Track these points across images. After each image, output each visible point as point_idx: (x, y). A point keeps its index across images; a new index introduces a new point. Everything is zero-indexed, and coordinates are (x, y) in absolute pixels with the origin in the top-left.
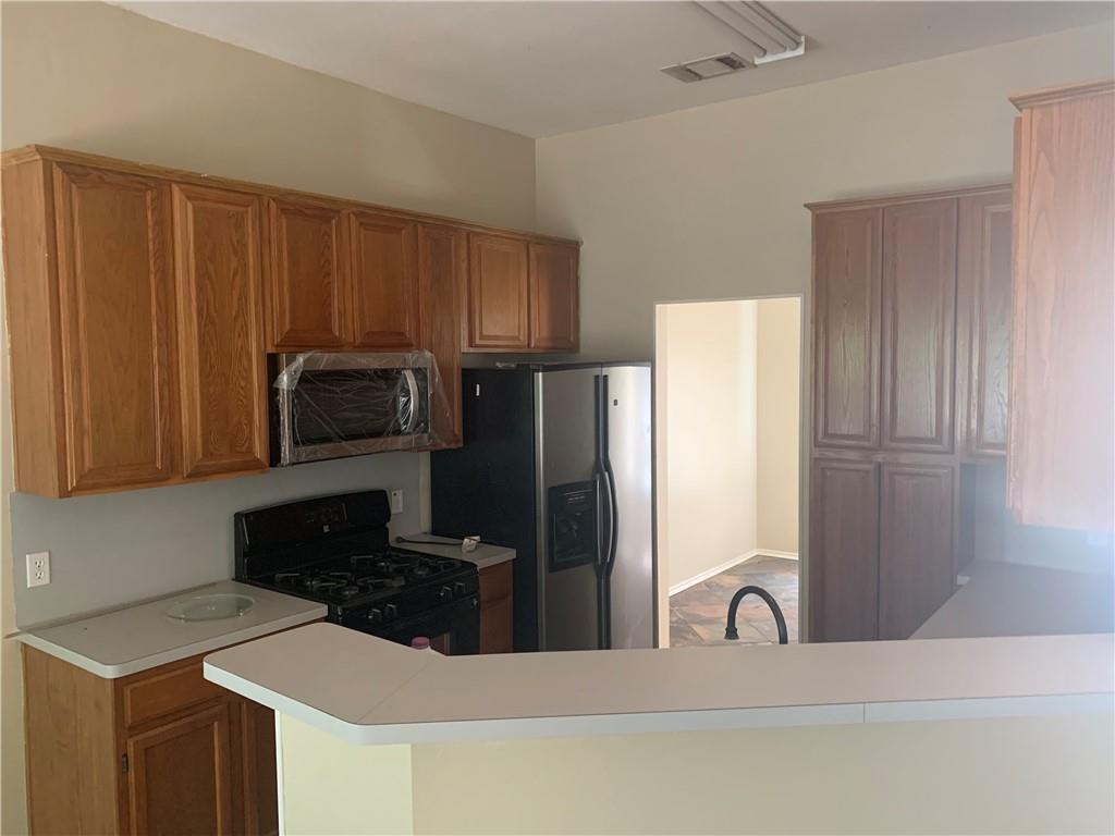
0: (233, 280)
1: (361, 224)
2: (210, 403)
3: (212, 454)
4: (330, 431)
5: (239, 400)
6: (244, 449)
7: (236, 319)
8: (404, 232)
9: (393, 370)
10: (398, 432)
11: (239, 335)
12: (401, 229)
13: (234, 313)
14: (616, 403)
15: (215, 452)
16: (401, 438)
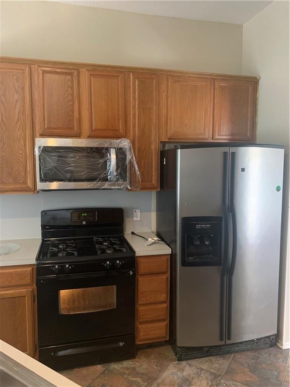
0: (16, 104)
1: (91, 75)
2: (3, 160)
3: (4, 183)
4: (62, 176)
5: (18, 159)
6: (21, 181)
7: (17, 122)
8: (120, 77)
9: (103, 148)
10: (106, 179)
11: (19, 130)
12: (119, 76)
13: (16, 120)
14: (243, 170)
15: (6, 182)
16: (107, 182)
